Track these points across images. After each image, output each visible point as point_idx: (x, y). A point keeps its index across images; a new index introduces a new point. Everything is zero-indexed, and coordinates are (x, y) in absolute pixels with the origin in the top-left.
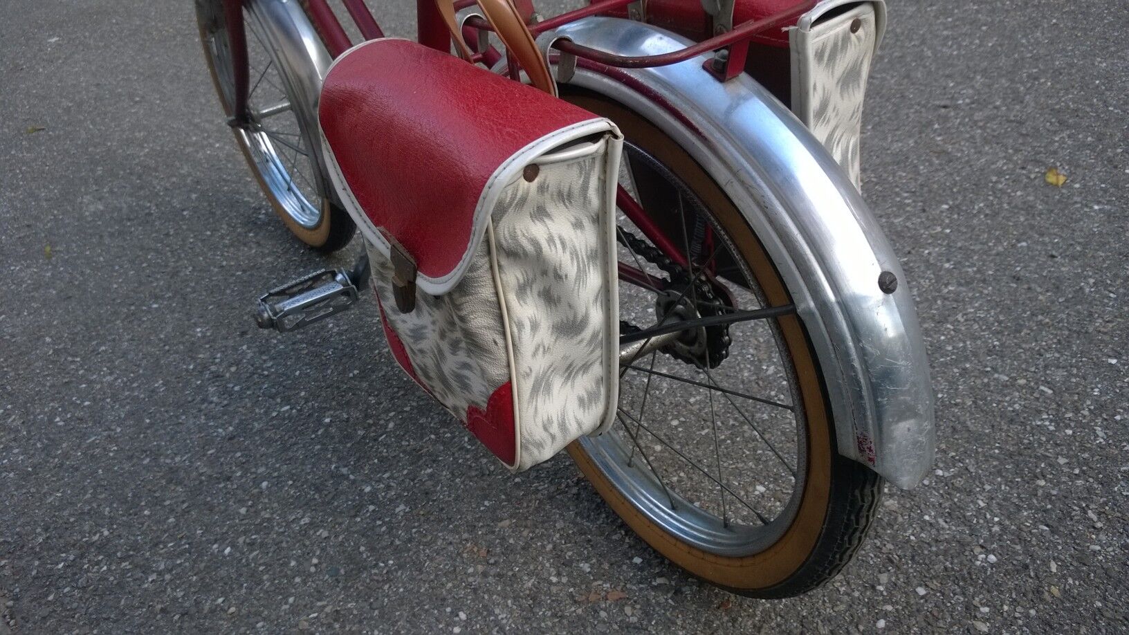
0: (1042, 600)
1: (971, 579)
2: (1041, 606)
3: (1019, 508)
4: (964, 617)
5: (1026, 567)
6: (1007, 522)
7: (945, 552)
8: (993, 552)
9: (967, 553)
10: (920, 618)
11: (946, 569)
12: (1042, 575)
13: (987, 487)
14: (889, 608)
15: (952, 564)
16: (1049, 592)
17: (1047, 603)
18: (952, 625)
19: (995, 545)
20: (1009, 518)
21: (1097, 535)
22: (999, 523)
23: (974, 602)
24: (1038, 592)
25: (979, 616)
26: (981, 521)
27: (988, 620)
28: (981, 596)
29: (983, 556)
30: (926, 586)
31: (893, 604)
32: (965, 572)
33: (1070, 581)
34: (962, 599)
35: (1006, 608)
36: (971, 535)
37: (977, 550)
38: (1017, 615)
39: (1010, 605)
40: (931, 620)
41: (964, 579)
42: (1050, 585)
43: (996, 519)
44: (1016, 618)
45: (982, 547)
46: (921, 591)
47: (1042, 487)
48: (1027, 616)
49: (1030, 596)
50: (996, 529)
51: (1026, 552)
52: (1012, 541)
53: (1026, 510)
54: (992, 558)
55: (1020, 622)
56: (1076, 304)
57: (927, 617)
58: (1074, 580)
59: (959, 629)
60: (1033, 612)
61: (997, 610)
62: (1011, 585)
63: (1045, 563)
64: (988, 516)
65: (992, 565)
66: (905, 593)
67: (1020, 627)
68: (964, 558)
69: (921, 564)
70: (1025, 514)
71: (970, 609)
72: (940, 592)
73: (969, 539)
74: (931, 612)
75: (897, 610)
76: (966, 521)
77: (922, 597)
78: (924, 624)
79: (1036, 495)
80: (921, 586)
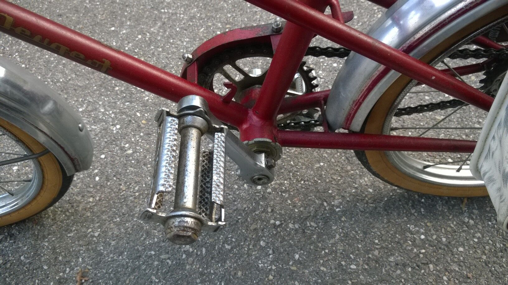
0: (142, 128)
1: (116, 139)
2: (143, 130)
3: (115, 103)
4: (123, 153)
5: (130, 121)
6: (115, 110)
7: (102, 137)
8: (117, 124)
9: (109, 131)
10: (109, 166)
11: (106, 142)
12: (136, 120)
13: (101, 103)
14: (96, 171)
15: (107, 139)
16: (142, 124)
17: (144, 128)
18: (120, 159)
19: (116, 121)
20: (115, 109)
21: (145, 94)
22: (113, 113)
23: (122, 146)
24: (139, 126)
25: (126, 149)
26: (106, 116)
27: (130, 148)
28: (123, 142)
29: (115, 128)
30: (103, 153)
31: (96, 169)
32: (113, 138)
33: (146, 115)
34: (118, 148)
35: (133, 139)
36: (106, 124)
37: (112, 127)
38: (138, 139)
39: (133, 138)
40: (113, 163)
41: (114, 141)
42: (141, 121)
43: (111, 112)
44: (138, 140)
45: (112, 125)
46: (103, 156)
47: (118, 90)
48: (141, 137)
49: (138, 129)
50: (113, 115)
51: (127, 116)
52: (121, 116)
53: (118, 102)
54: (118, 127)
55: (140, 140)
56: (87, 14)
57: (111, 163)
58: (147, 114)
59: (123, 159)
60: (142, 134)
61: (130, 142)
62: (129, 131)
63: (135, 115)
64: (108, 113)
65: (120, 129)
66: (98, 161)
67: (141, 142)
68: (109, 134)
69: (96, 147)
70: (119, 103)
71: (122, 149)
72: (110, 151)
73: (106, 126)
74: (111, 161)
75: (100, 170)
76: (102, 120)
77: (105, 158)
78: (111, 166)
79: (118, 94)
80: (101, 155)
